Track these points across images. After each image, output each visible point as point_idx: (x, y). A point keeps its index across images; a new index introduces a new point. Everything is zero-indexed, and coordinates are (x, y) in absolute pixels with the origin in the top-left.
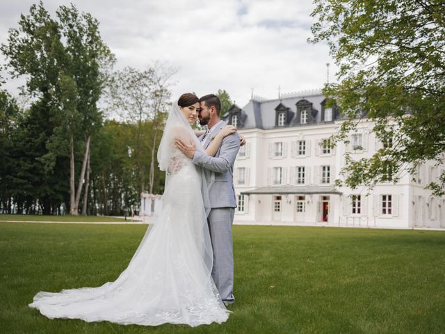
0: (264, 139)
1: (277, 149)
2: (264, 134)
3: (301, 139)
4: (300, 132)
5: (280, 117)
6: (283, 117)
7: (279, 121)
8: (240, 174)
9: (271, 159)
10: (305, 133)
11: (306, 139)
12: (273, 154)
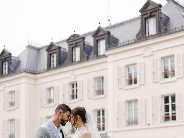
0: (36, 85)
1: (50, 94)
2: (36, 79)
3: (72, 80)
4: (72, 73)
5: (52, 59)
6: (55, 58)
7: (52, 64)
8: (11, 127)
9: (43, 107)
10: (77, 72)
11: (78, 80)
12: (45, 101)
